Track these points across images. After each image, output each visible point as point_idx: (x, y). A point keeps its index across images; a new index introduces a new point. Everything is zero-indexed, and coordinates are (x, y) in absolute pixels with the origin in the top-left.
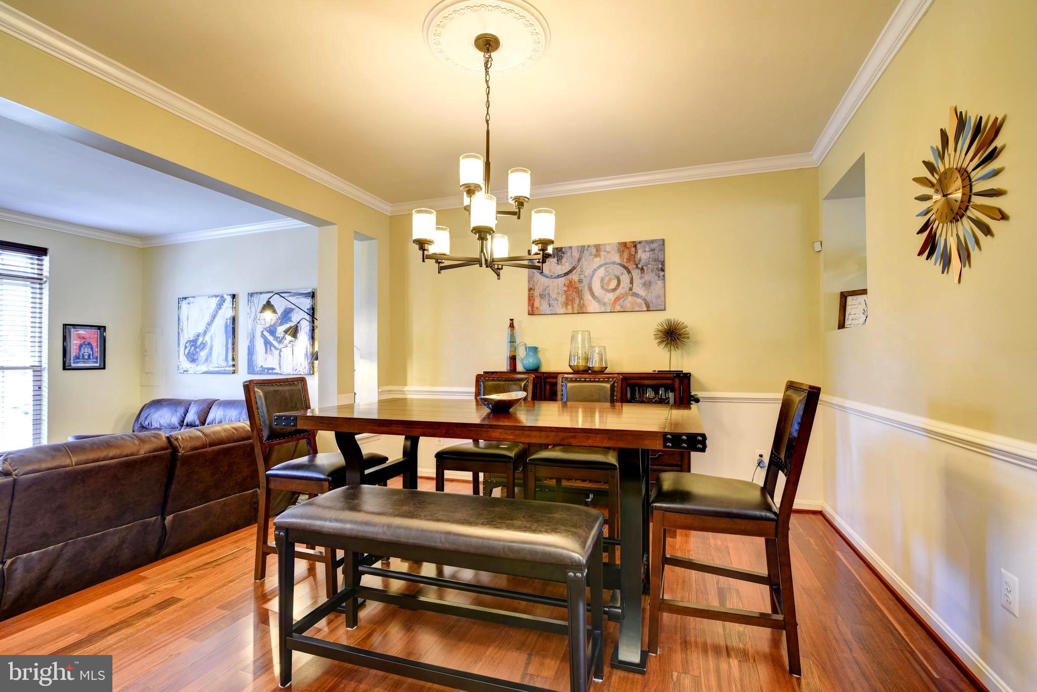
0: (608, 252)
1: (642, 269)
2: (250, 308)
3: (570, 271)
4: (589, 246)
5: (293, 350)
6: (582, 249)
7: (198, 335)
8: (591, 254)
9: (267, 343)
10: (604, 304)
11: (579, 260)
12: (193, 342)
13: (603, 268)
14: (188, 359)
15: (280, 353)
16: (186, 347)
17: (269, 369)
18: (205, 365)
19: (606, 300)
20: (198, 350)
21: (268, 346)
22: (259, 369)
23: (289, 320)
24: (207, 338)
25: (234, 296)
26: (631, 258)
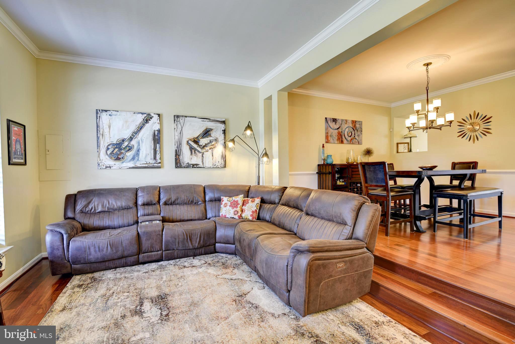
0: (349, 123)
1: (357, 130)
2: (177, 125)
3: (339, 128)
4: (344, 120)
5: (212, 153)
6: (342, 120)
7: (123, 141)
8: (344, 123)
9: (191, 148)
10: (348, 141)
11: (341, 124)
12: (118, 145)
13: (347, 128)
14: (111, 158)
15: (202, 155)
16: (108, 149)
17: (193, 165)
18: (132, 162)
19: (348, 140)
20: (123, 151)
21: (193, 151)
22: (185, 165)
23: (210, 135)
24: (134, 142)
25: (159, 115)
26: (355, 126)
